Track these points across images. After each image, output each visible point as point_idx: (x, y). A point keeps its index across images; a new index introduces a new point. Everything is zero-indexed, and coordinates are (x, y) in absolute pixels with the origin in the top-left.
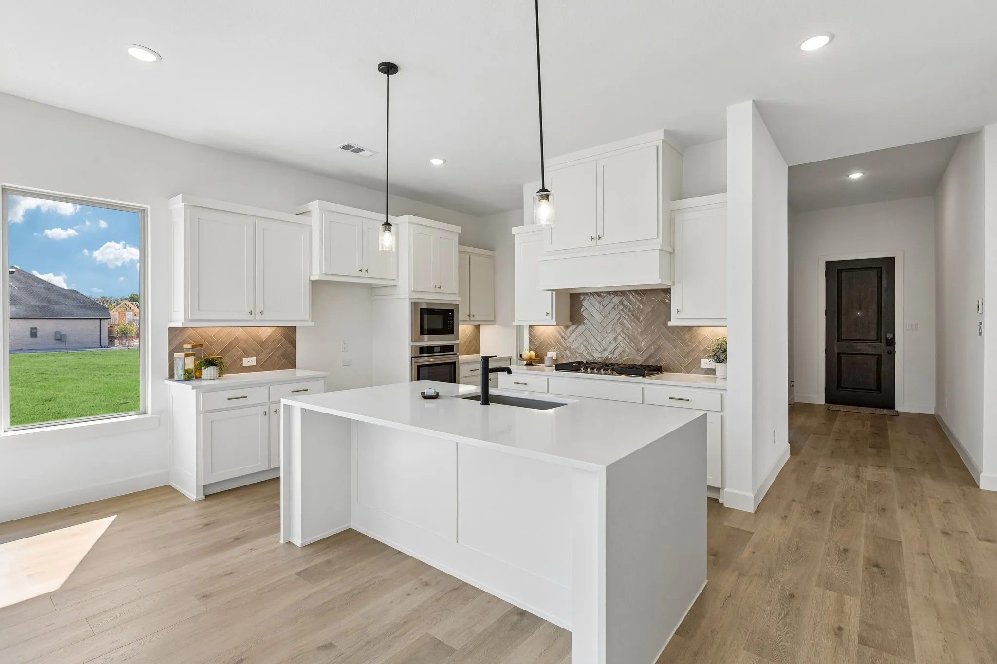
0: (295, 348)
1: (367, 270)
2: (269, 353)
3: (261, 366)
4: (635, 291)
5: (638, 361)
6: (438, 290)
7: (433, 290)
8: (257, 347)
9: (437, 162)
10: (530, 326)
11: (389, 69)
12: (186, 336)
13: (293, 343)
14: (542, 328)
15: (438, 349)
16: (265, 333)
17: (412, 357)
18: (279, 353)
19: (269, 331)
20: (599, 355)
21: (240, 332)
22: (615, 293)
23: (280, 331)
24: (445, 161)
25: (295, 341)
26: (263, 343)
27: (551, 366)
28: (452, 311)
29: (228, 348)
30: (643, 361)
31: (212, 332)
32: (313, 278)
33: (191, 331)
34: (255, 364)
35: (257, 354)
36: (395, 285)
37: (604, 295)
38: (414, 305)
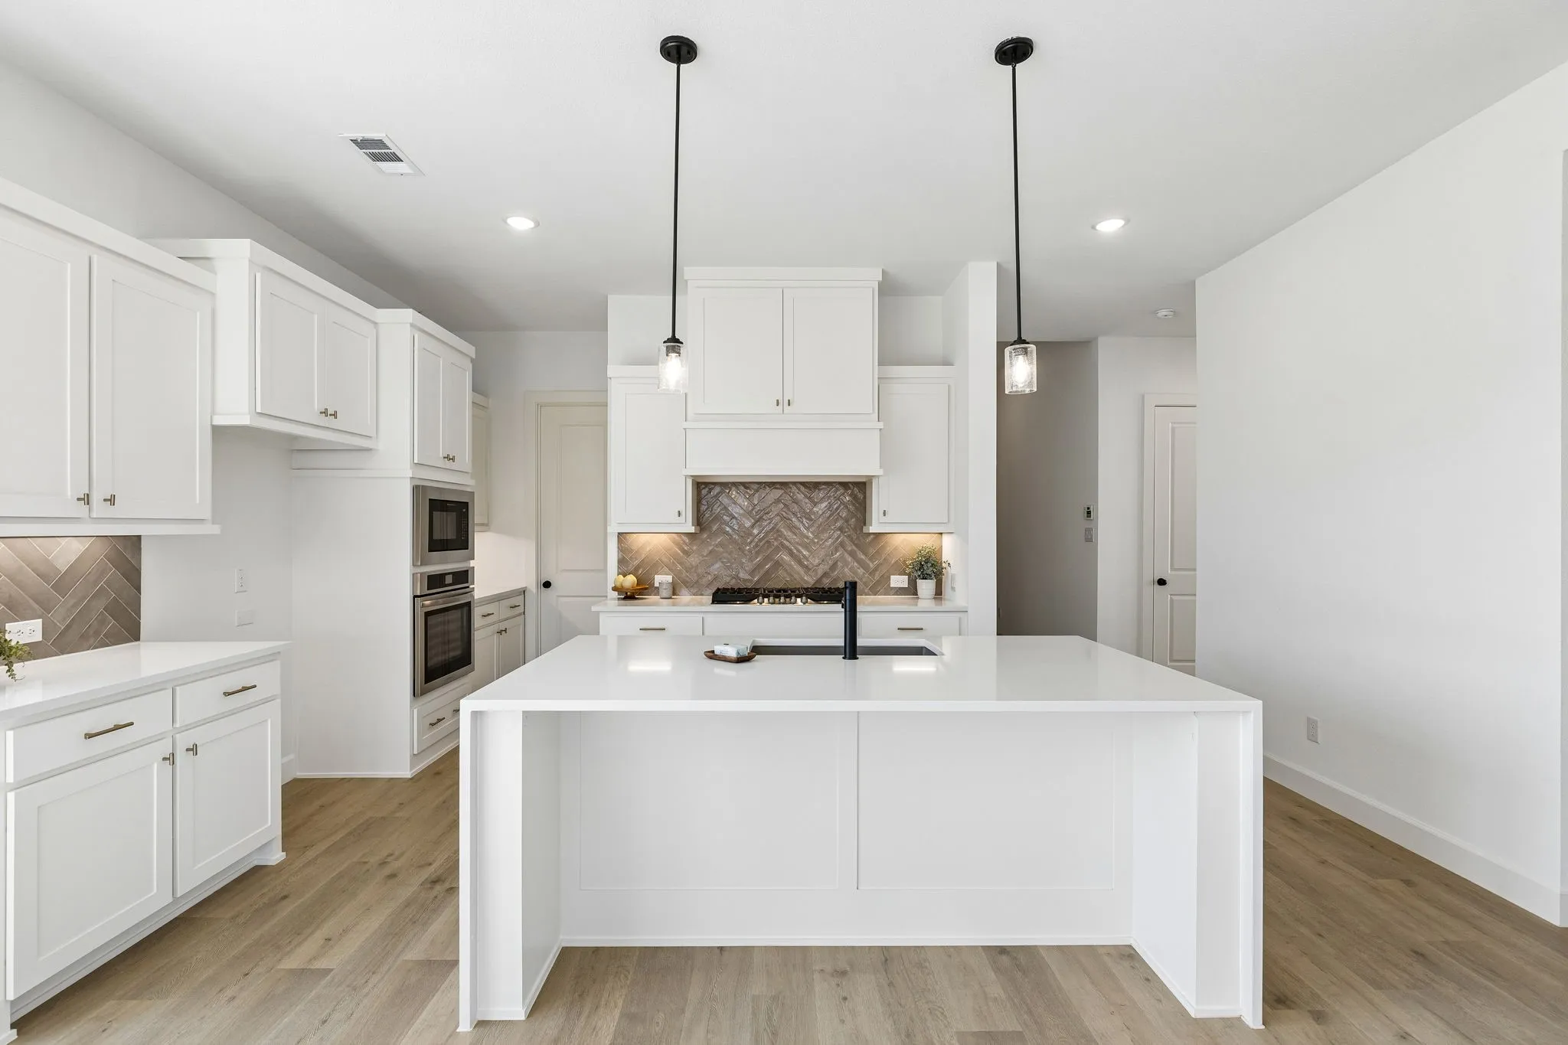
0: (138, 589)
1: (336, 412)
2: (75, 606)
3: (57, 643)
4: (803, 484)
5: (807, 582)
6: (449, 464)
7: (441, 463)
8: (45, 591)
9: (520, 224)
10: (619, 533)
11: (679, 50)
13: (132, 576)
14: (643, 538)
15: (449, 579)
16: (66, 554)
17: (415, 597)
18: (100, 605)
19: (77, 548)
20: (747, 577)
22: (772, 485)
23: (101, 551)
24: (537, 224)
25: (138, 572)
26: (62, 583)
27: (671, 598)
28: (466, 505)
30: (813, 582)
32: (219, 421)
34: (40, 639)
35: (45, 612)
36: (371, 450)
37: (756, 487)
38: (418, 490)
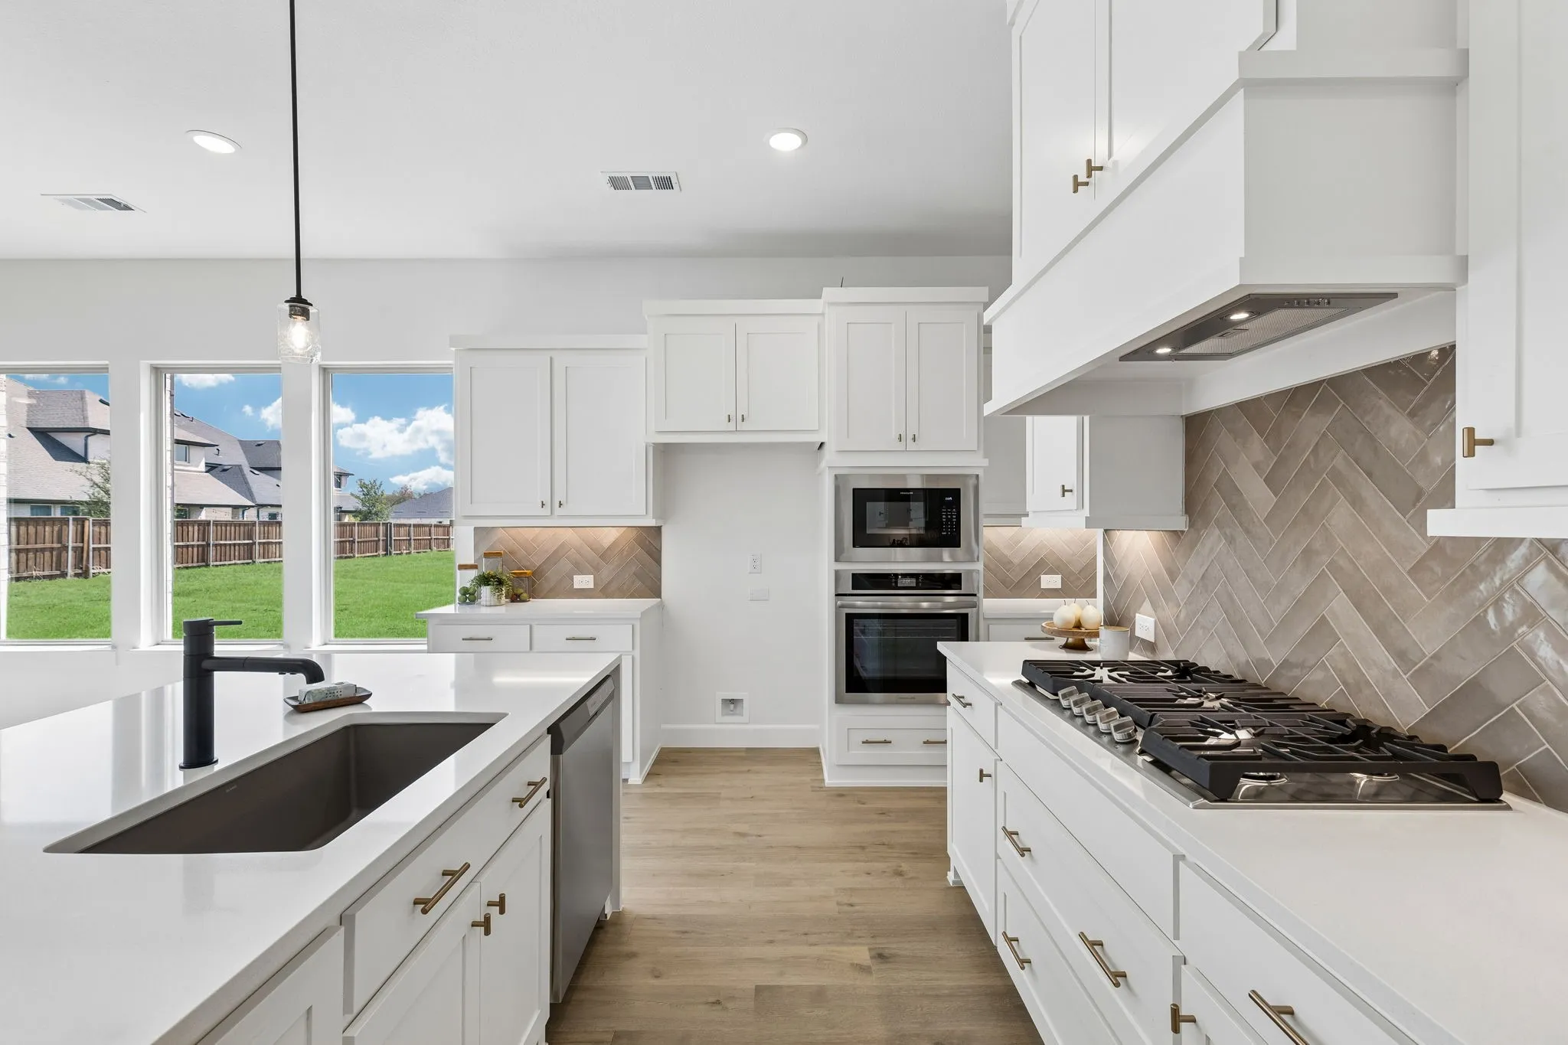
0: (658, 562)
1: (744, 416)
2: (614, 569)
3: (603, 591)
6: (909, 445)
8: (599, 559)
12: (495, 539)
13: (656, 555)
15: (906, 582)
16: (609, 537)
18: (631, 571)
19: (615, 534)
21: (568, 535)
23: (633, 534)
25: (660, 551)
26: (605, 555)
28: (955, 492)
29: (554, 557)
31: (529, 534)
33: (501, 533)
34: (593, 586)
35: (595, 570)
36: (823, 443)
38: (839, 480)
